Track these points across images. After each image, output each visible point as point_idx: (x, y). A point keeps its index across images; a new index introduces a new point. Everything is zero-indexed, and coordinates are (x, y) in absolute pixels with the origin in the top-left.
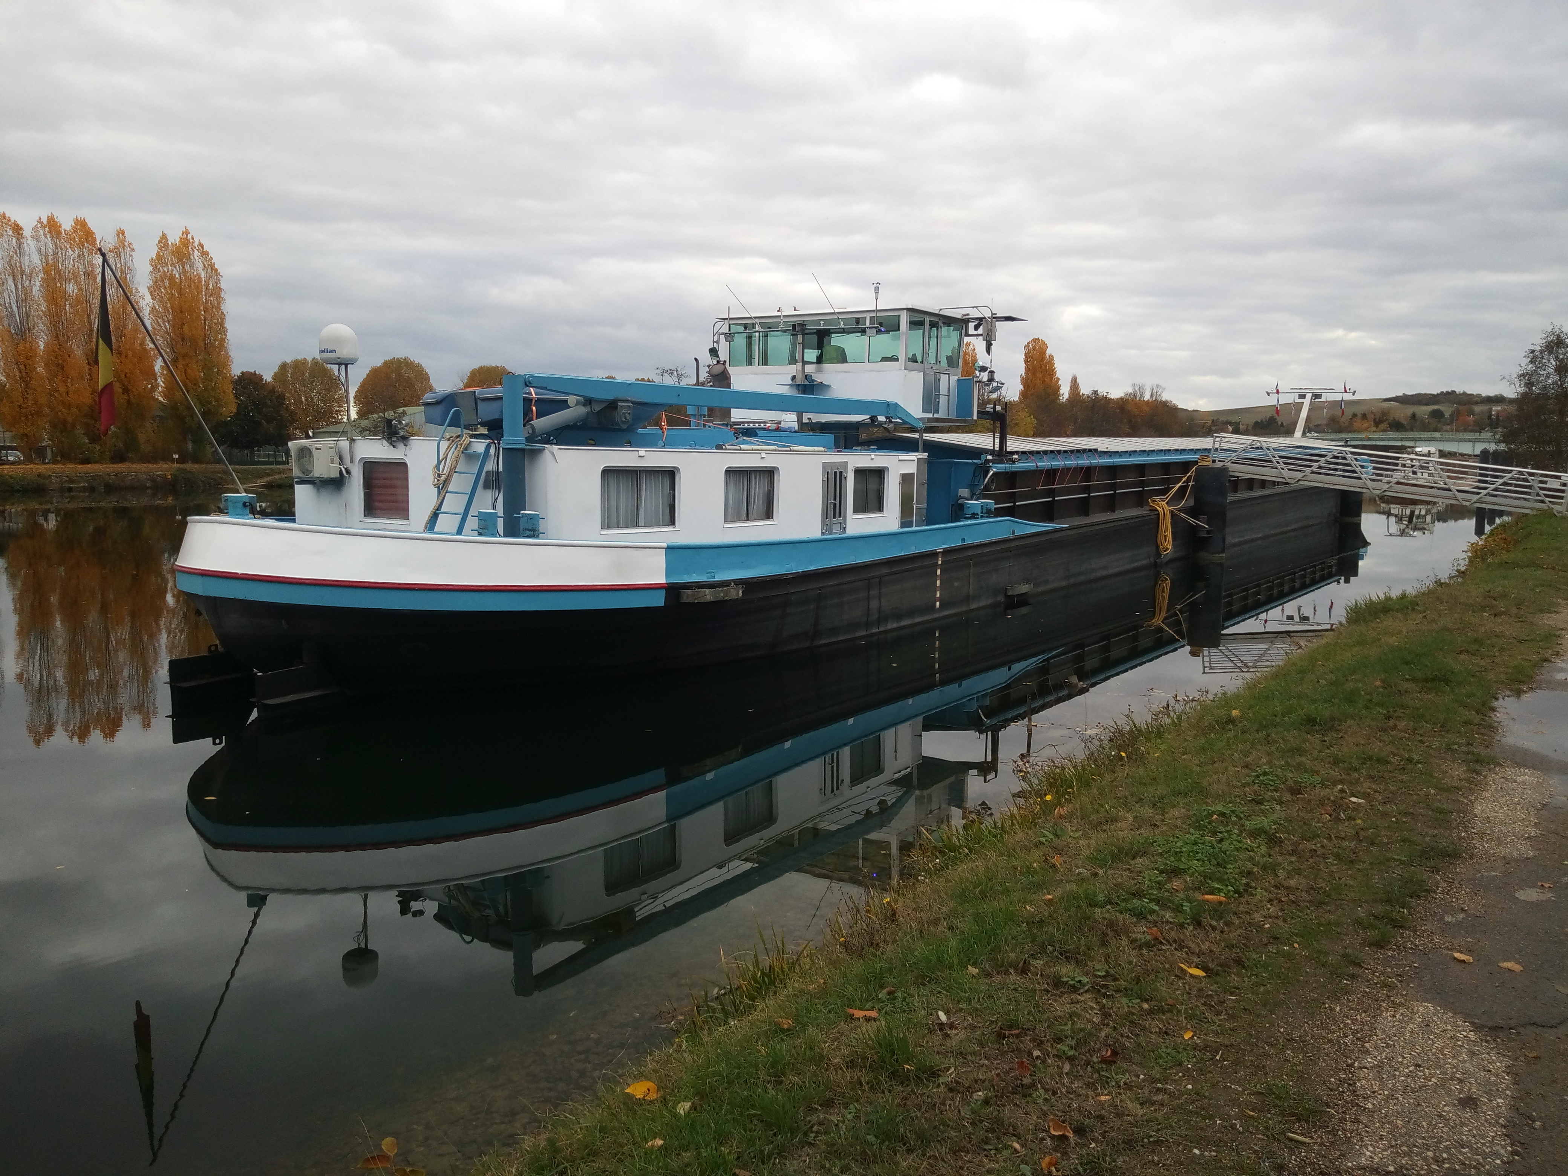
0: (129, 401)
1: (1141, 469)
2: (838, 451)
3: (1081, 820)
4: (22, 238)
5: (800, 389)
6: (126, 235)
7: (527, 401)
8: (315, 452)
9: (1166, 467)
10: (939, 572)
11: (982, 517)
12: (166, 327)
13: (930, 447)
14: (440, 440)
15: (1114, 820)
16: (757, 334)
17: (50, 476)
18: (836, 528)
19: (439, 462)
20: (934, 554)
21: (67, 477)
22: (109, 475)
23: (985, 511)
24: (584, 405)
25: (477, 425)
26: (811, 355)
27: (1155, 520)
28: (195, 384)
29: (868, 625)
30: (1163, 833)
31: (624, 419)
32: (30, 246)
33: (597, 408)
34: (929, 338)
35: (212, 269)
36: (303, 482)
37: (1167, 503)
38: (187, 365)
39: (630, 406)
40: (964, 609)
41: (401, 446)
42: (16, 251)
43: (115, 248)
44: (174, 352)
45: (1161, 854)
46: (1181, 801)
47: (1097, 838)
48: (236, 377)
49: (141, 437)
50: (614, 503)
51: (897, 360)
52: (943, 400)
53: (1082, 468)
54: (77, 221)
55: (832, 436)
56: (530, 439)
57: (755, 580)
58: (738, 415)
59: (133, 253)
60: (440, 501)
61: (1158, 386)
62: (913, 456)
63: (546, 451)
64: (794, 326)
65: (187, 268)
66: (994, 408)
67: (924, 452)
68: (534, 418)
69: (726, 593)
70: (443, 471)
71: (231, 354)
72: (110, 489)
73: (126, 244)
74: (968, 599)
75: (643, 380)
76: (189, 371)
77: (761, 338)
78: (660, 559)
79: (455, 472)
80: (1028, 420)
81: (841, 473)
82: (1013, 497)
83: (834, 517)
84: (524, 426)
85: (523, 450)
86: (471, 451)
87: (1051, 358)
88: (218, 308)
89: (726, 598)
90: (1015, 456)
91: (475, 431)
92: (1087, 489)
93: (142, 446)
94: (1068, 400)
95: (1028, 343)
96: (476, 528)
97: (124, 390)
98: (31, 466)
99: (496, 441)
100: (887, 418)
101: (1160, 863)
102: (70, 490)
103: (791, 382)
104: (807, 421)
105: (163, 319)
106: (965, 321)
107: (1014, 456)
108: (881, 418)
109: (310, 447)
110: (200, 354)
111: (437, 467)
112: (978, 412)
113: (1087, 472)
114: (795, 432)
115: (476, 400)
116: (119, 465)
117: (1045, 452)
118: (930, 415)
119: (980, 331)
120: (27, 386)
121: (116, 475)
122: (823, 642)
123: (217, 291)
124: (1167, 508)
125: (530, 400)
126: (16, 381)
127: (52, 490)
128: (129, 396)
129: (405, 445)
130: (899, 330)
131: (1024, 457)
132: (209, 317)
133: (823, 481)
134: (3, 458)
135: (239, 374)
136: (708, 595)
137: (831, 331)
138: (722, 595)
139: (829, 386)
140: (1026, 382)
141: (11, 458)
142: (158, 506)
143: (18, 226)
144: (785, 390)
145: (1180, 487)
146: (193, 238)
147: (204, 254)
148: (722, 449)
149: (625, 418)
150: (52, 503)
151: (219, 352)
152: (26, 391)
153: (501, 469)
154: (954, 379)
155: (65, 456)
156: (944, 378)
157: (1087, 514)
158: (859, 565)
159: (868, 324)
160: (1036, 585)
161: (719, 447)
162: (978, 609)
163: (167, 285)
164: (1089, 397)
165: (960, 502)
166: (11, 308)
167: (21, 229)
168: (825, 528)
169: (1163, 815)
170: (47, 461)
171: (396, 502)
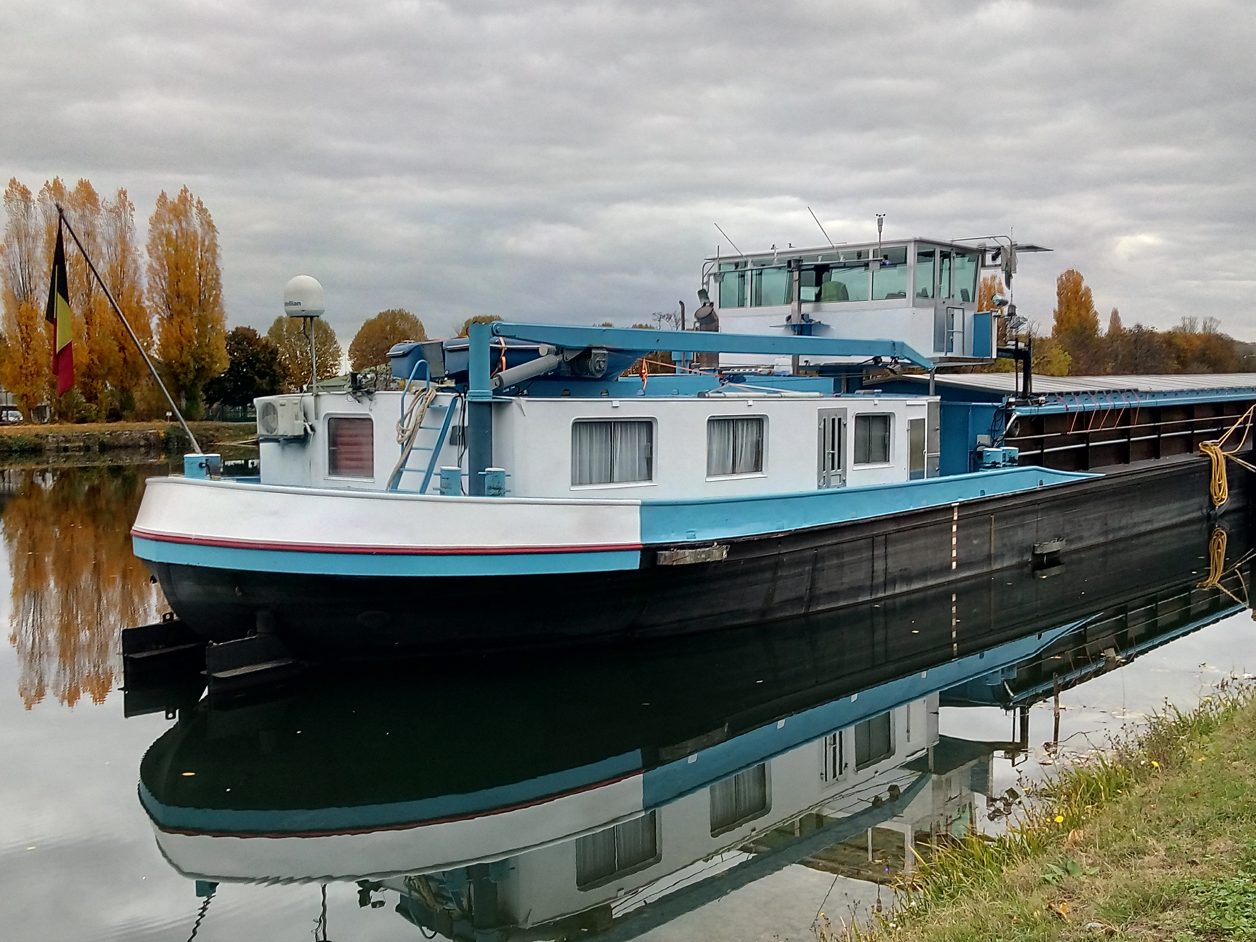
0: (125, 360)
1: (1188, 410)
2: (836, 396)
3: (1100, 848)
4: (30, 201)
5: (796, 329)
6: (128, 195)
7: (496, 352)
8: (280, 410)
9: (1218, 408)
10: (954, 528)
11: (1004, 466)
12: (162, 285)
13: (942, 389)
14: (405, 394)
15: (1140, 852)
16: (749, 272)
17: (47, 436)
18: (835, 481)
19: (404, 418)
20: (949, 509)
21: (64, 436)
22: (103, 434)
23: (1007, 459)
24: (557, 354)
25: (443, 378)
26: (809, 292)
27: (1207, 468)
28: (189, 341)
29: (873, 589)
30: (1203, 874)
31: (598, 368)
32: (37, 209)
33: (570, 356)
34: (941, 270)
35: (209, 226)
36: (267, 440)
37: (1221, 448)
38: (182, 322)
39: (605, 354)
40: (985, 570)
41: (366, 400)
42: (24, 215)
43: (116, 207)
44: (170, 309)
45: (1199, 907)
46: (1229, 828)
47: (1119, 876)
48: (230, 333)
49: (137, 395)
50: (586, 456)
51: (905, 296)
52: (957, 338)
53: (1120, 410)
54: (81, 183)
55: (832, 379)
56: (497, 392)
57: (741, 540)
58: (726, 360)
59: (133, 213)
60: (404, 456)
61: (1211, 319)
62: (924, 400)
63: (514, 404)
64: (789, 262)
65: (184, 224)
66: (1016, 345)
67: (936, 394)
68: (504, 368)
69: (709, 555)
70: (408, 427)
71: (225, 309)
72: (104, 448)
73: (127, 204)
74: (989, 558)
75: (641, 326)
76: (184, 328)
77: (754, 277)
78: (634, 517)
79: (420, 428)
80: (1062, 357)
81: (840, 420)
82: (1039, 444)
83: (833, 468)
84: (492, 378)
85: (489, 404)
86: (436, 405)
87: (1088, 291)
88: (214, 263)
89: (708, 560)
90: (1042, 398)
91: (442, 383)
92: (1125, 434)
93: (137, 404)
94: (1108, 335)
95: (1061, 276)
96: (439, 486)
97: (120, 348)
98: (30, 426)
99: (463, 395)
100: (893, 358)
101: (1197, 919)
102: (66, 449)
103: (785, 323)
104: (804, 364)
105: (160, 277)
106: (983, 251)
107: (1040, 398)
108: (886, 359)
109: (274, 404)
110: (194, 310)
111: (402, 422)
112: (999, 350)
113: (1127, 414)
114: (789, 376)
115: (443, 351)
116: (115, 424)
117: (1077, 394)
118: (942, 355)
119: (999, 261)
120: (28, 347)
121: (111, 434)
122: (820, 608)
123: (212, 249)
124: (1221, 454)
125: (499, 350)
126: (17, 341)
127: (49, 450)
128: (125, 353)
129: (371, 400)
130: (906, 262)
131: (1052, 398)
132: (204, 273)
133: (819, 429)
134: (4, 419)
135: (234, 330)
136: (688, 557)
137: (831, 266)
138: (703, 556)
139: (827, 327)
140: (1060, 317)
141: (11, 419)
142: (152, 464)
143: (26, 190)
144: (780, 332)
145: (1236, 429)
146: (191, 196)
147: (202, 211)
148: (705, 397)
149: (600, 366)
150: (48, 463)
151: (213, 309)
152: (27, 352)
153: (466, 424)
154: (969, 314)
155: (62, 416)
156: (958, 314)
157: (1127, 462)
158: (861, 522)
159: (871, 258)
160: (1069, 542)
161: (701, 395)
162: (1002, 569)
163: (164, 242)
164: (1131, 331)
165: (979, 449)
166: (15, 270)
167: (29, 193)
168: (822, 481)
169: (1204, 848)
170: (46, 421)
171: (360, 460)
